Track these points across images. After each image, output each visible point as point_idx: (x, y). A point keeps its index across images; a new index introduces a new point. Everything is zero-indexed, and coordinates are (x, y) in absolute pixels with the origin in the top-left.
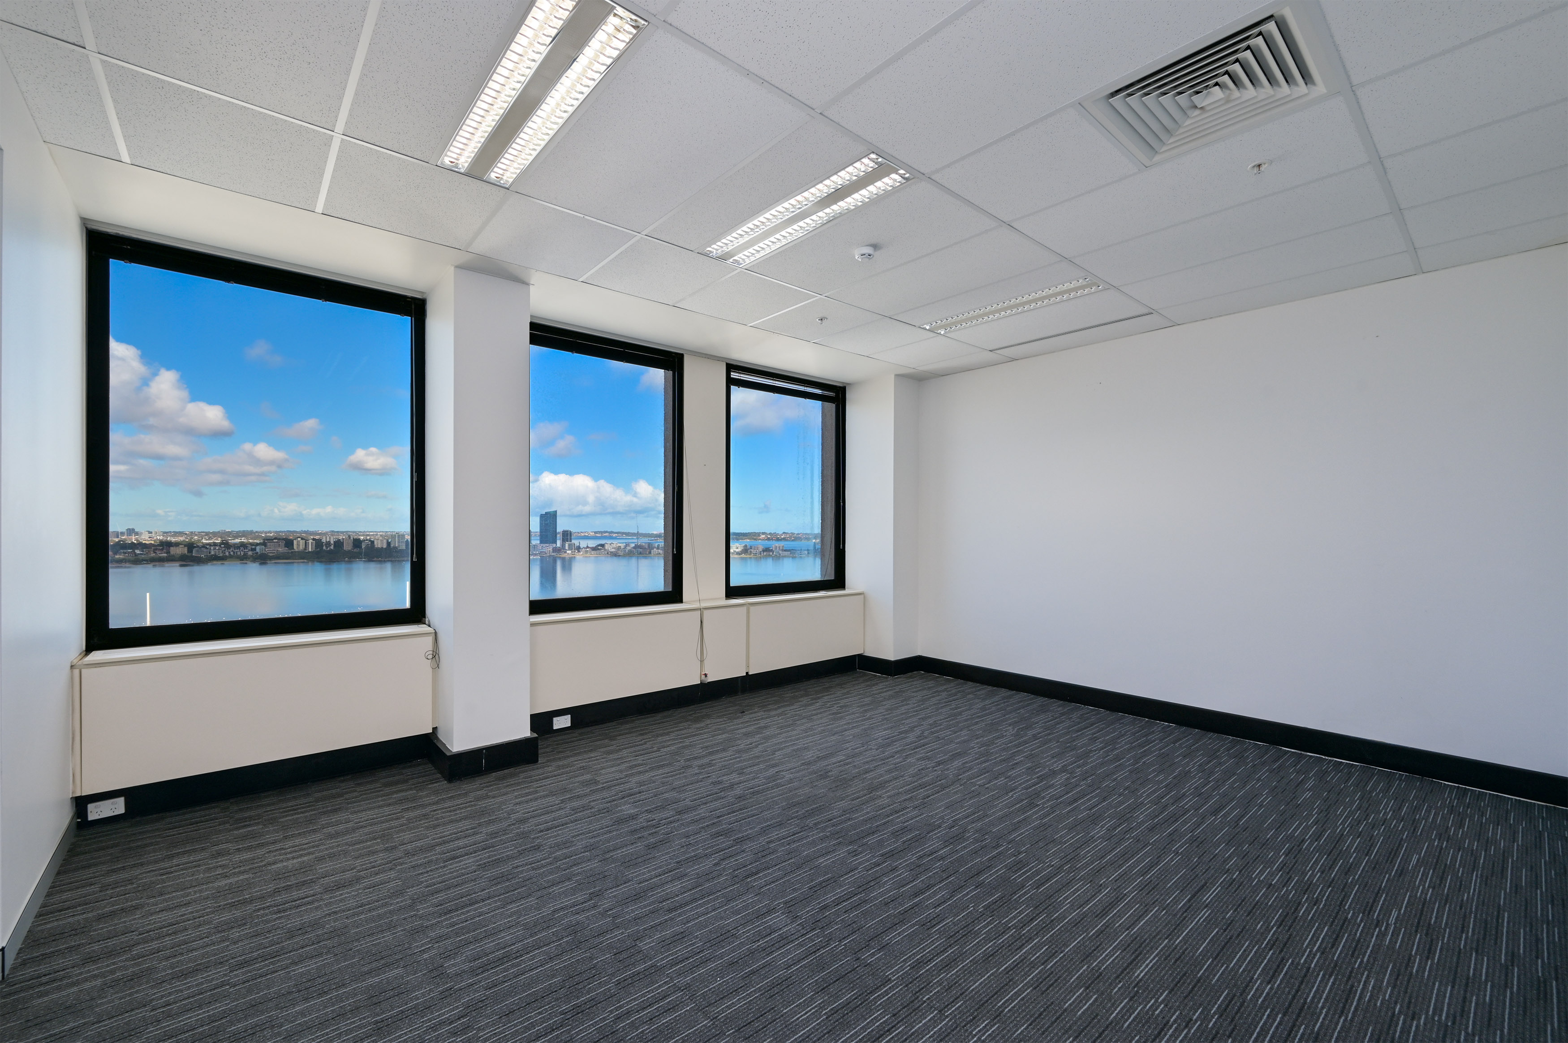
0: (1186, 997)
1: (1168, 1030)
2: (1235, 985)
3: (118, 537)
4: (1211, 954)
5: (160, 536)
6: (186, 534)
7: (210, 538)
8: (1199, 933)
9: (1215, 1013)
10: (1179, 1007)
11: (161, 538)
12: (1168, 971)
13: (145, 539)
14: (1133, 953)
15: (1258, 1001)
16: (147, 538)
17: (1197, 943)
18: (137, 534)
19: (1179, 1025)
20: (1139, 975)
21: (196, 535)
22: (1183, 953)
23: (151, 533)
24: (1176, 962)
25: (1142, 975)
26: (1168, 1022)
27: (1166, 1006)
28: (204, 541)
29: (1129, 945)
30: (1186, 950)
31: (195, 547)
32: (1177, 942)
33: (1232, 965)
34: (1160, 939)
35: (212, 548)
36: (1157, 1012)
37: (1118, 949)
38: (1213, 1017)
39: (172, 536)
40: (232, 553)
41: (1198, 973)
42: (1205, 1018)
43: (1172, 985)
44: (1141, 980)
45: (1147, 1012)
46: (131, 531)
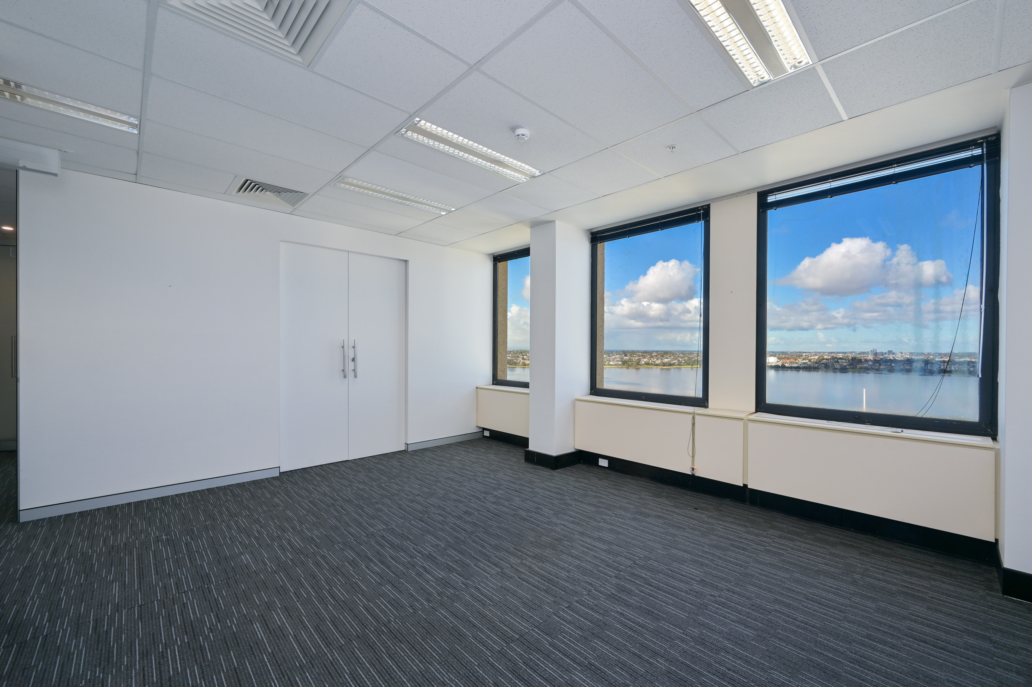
0: (225, 637)
1: (215, 620)
2: (209, 666)
3: (883, 355)
4: (240, 669)
5: (908, 355)
6: (925, 354)
7: (942, 358)
8: (262, 674)
9: (204, 644)
10: (223, 631)
11: (908, 356)
12: (248, 639)
13: (899, 357)
14: (273, 630)
15: (190, 670)
16: (900, 356)
17: (255, 667)
18: (893, 354)
19: (214, 626)
20: (256, 625)
21: (932, 355)
22: (254, 654)
23: (902, 353)
24: (250, 646)
25: (255, 627)
26: (219, 622)
27: (228, 627)
28: (937, 359)
29: (281, 631)
30: (255, 658)
31: (930, 363)
32: (264, 656)
33: (222, 675)
34: (274, 648)
35: (942, 364)
36: (228, 621)
37: (282, 624)
38: (204, 642)
39: (915, 356)
40: (957, 368)
41: (233, 653)
42: (206, 638)
43: (237, 635)
44: (252, 624)
45: (232, 618)
46: (890, 352)
